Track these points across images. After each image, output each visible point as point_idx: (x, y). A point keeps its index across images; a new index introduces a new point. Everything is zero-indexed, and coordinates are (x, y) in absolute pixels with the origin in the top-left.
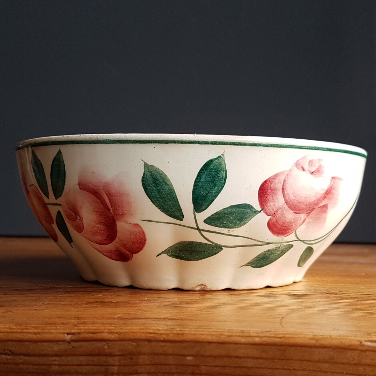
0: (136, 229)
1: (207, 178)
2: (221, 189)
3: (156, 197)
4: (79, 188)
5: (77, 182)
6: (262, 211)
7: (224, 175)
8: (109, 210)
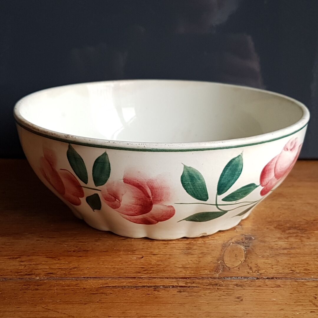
0: (169, 209)
1: (230, 171)
2: (238, 178)
3: (191, 189)
4: (124, 182)
5: (122, 178)
6: (260, 186)
7: (241, 167)
8: (149, 197)
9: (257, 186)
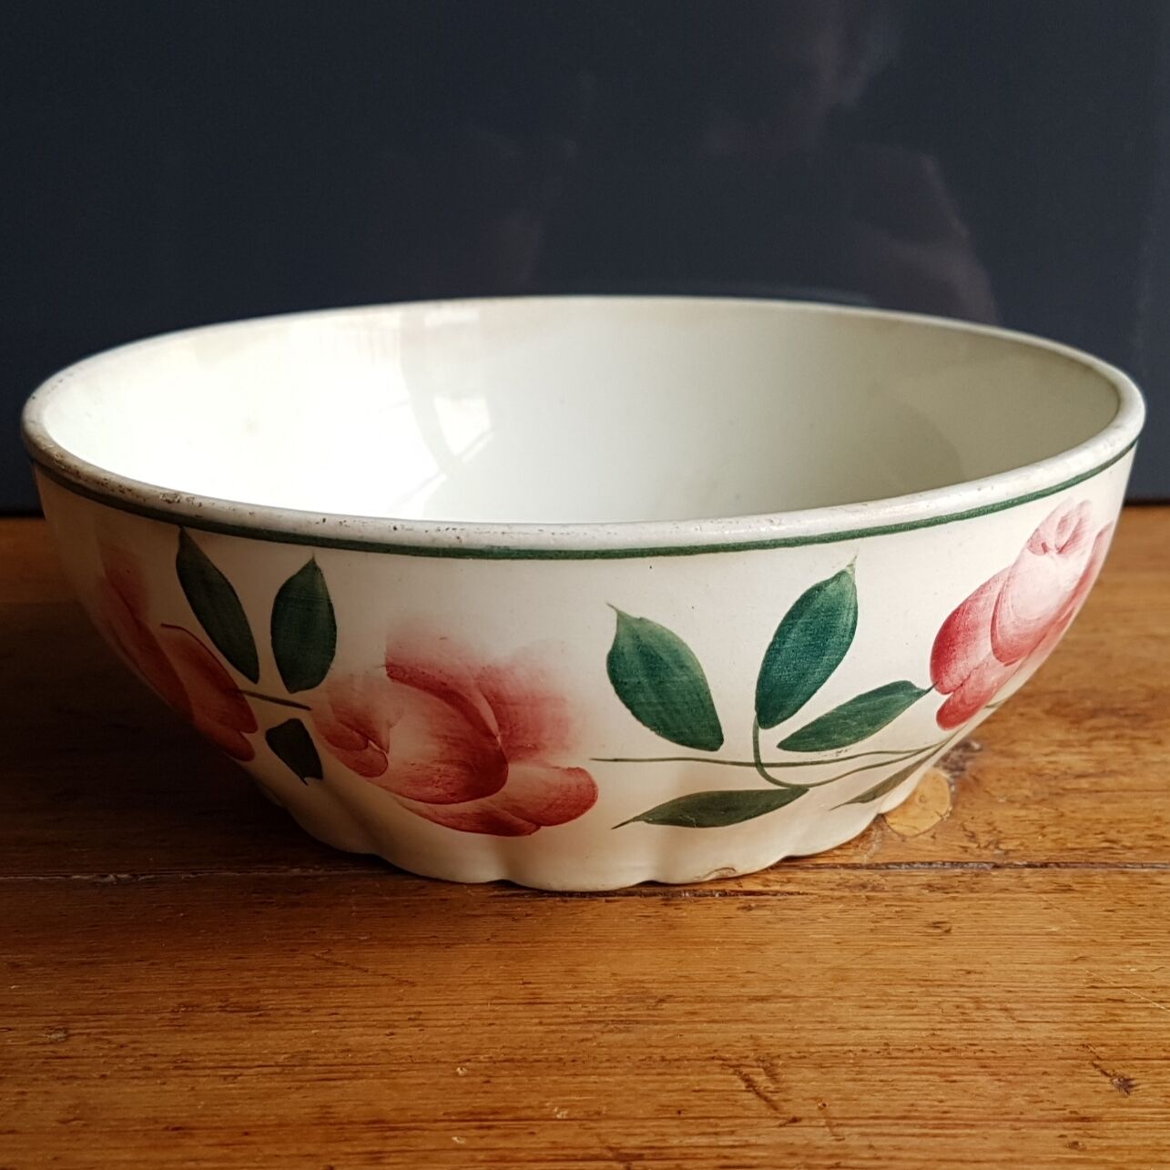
0: (572, 780)
1: (805, 636)
2: (839, 661)
3: (650, 704)
4: (389, 675)
5: (383, 662)
6: (933, 690)
7: (851, 620)
8: (489, 734)
9: (921, 693)
